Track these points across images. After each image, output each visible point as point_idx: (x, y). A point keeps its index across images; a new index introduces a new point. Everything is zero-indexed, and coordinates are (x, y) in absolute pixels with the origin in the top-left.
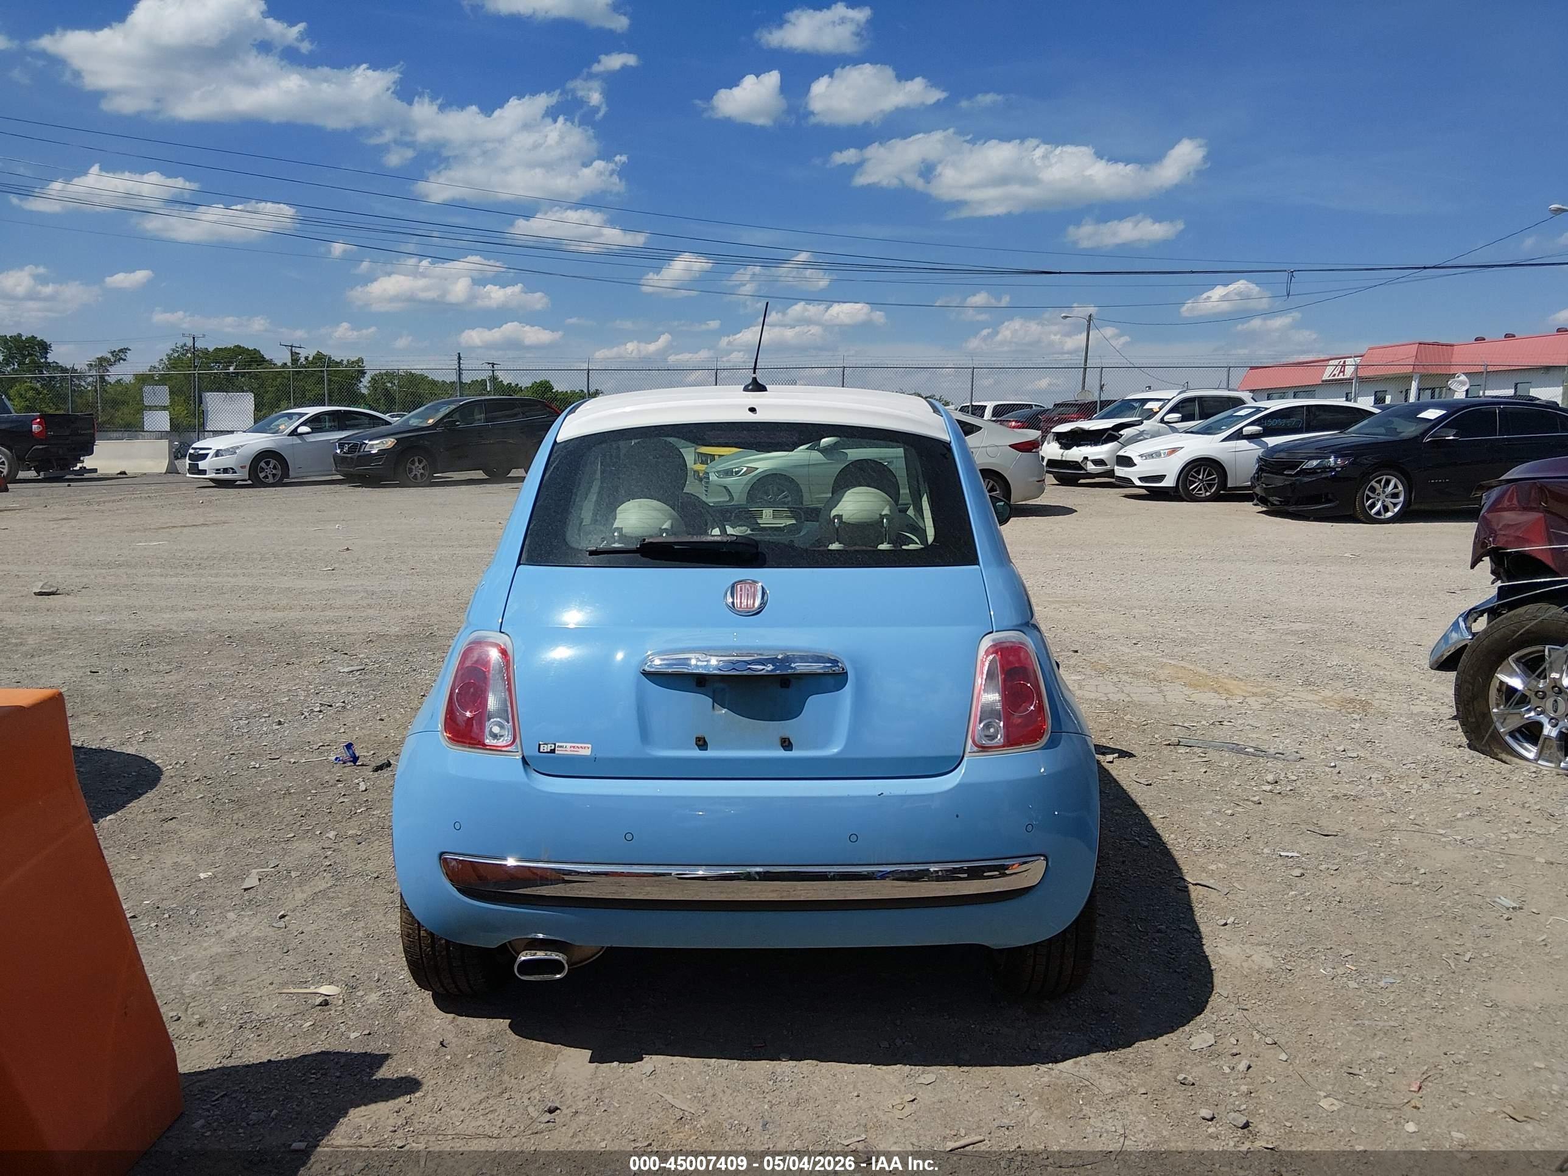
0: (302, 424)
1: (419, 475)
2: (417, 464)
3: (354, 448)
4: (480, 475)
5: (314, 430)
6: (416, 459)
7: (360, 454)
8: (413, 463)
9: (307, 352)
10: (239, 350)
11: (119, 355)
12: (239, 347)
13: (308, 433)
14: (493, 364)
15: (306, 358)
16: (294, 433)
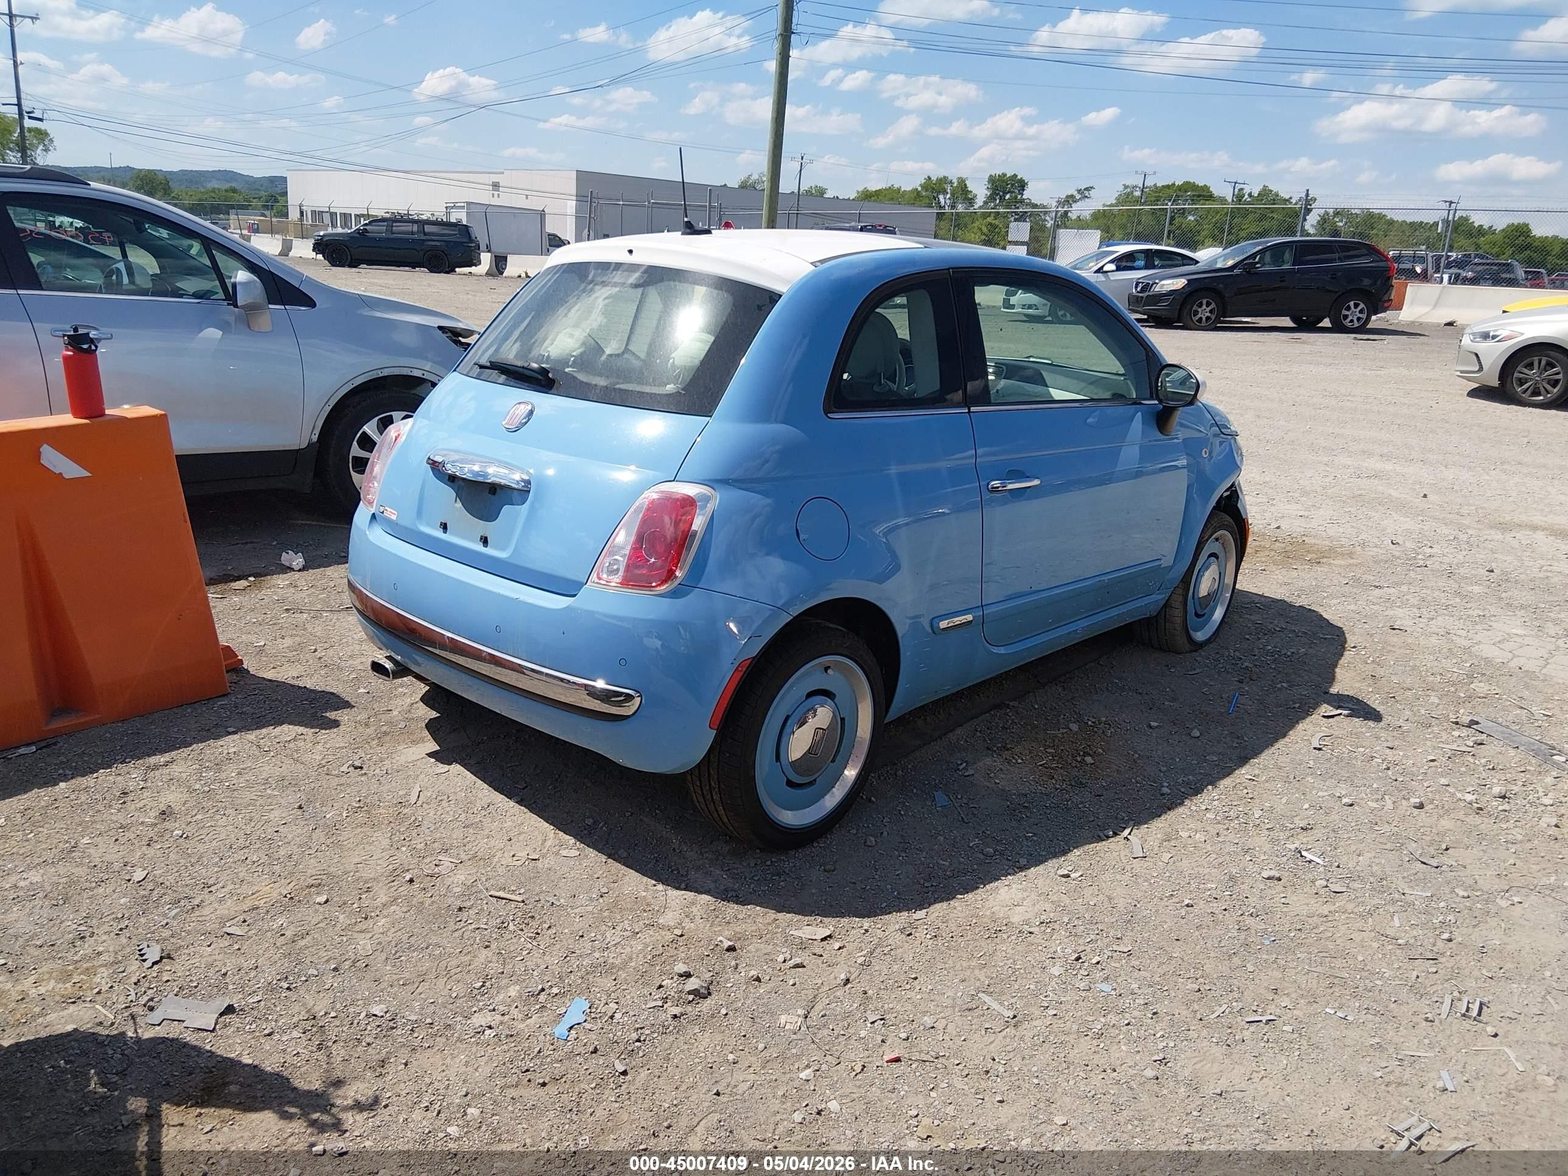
0: (1110, 262)
1: (1204, 319)
2: (1204, 307)
3: (1146, 287)
4: (1286, 322)
5: (1118, 269)
6: (1204, 301)
7: (1150, 294)
8: (1200, 305)
9: (1254, 189)
10: (1188, 186)
11: (1084, 193)
12: (1188, 183)
13: (1113, 271)
14: (1451, 202)
15: (1250, 195)
16: (1099, 271)
